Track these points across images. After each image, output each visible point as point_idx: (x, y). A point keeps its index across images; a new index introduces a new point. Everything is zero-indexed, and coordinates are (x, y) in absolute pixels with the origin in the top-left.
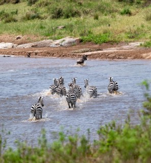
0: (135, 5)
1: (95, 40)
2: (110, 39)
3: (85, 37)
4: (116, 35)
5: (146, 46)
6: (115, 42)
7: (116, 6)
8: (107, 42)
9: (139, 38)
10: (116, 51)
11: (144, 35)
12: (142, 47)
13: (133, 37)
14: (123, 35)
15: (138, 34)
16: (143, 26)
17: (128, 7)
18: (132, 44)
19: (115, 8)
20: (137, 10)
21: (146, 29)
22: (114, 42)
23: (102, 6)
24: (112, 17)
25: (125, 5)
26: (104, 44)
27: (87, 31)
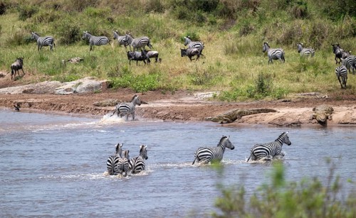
0: (206, 27)
1: (135, 85)
2: (160, 84)
3: (118, 79)
4: (172, 78)
5: (222, 99)
6: (170, 89)
7: (174, 26)
8: (155, 90)
9: (212, 85)
10: (169, 105)
11: (221, 79)
12: (216, 101)
13: (201, 83)
14: (184, 77)
15: (211, 78)
16: (219, 64)
17: (193, 29)
18: (199, 94)
19: (172, 30)
20: (210, 35)
21: (224, 69)
22: (166, 90)
23: (149, 26)
24: (165, 46)
25: (188, 26)
26: (149, 93)
27: (120, 69)
